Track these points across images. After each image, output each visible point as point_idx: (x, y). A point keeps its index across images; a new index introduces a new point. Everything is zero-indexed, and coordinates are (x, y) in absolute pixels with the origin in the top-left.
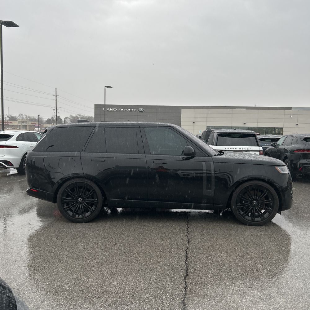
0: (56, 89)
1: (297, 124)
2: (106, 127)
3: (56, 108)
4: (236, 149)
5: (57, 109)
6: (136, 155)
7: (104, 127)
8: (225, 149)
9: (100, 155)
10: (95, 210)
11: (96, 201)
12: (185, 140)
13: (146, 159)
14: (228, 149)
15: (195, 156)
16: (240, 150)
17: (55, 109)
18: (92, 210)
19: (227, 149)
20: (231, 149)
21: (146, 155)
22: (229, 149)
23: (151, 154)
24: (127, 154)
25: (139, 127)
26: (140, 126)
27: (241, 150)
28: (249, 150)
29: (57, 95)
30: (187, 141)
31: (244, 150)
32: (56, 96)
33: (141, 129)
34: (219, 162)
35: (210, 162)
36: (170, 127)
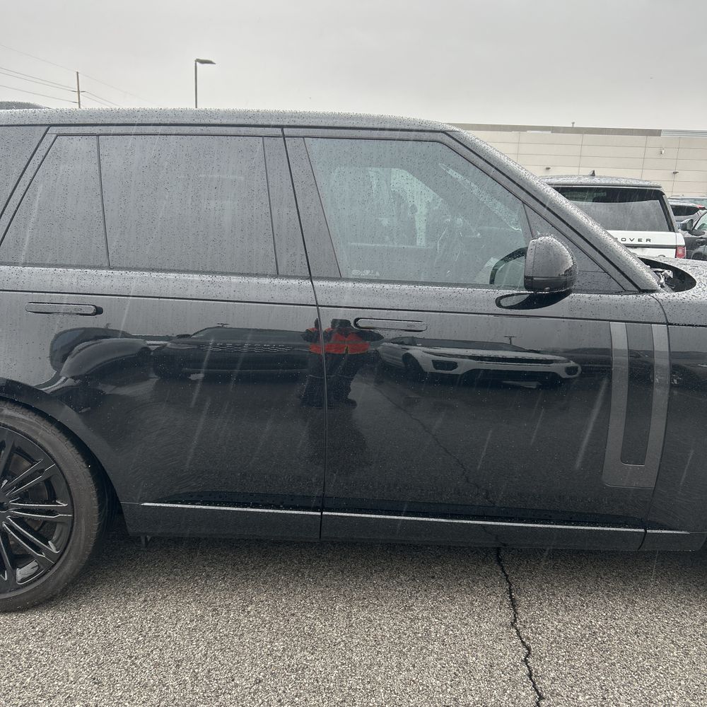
0: (78, 73)
1: (675, 173)
2: (104, 130)
6: (266, 281)
7: (96, 130)
9: (70, 278)
10: (62, 554)
11: (63, 510)
12: (520, 205)
13: (317, 305)
18: (49, 553)
21: (315, 283)
23: (340, 279)
24: (219, 278)
25: (278, 131)
26: (282, 127)
28: (644, 242)
30: (530, 212)
31: (628, 242)
33: (289, 141)
34: (697, 326)
35: (649, 323)
36: (444, 132)
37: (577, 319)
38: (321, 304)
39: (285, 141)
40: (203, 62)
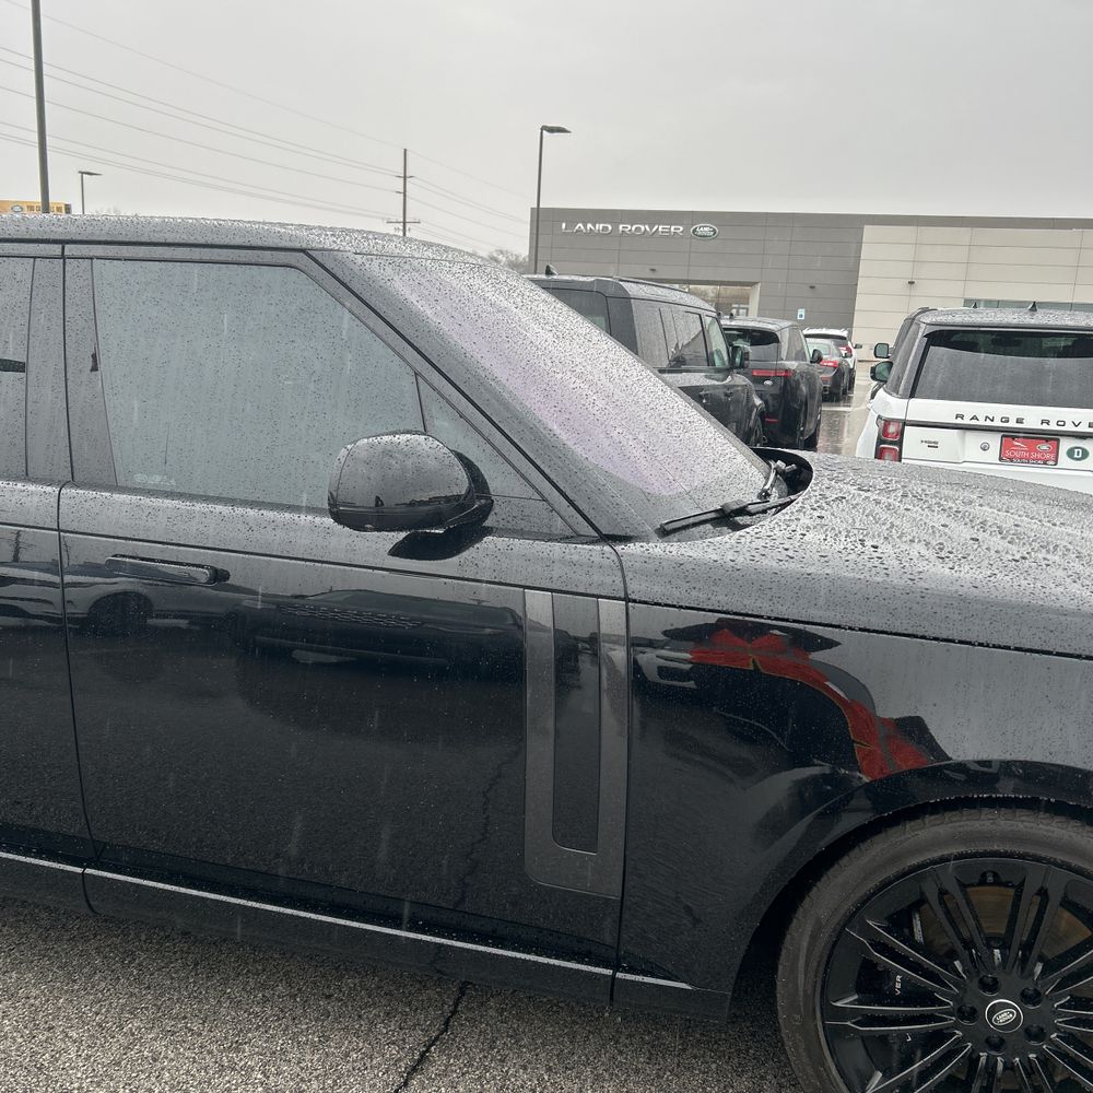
0: (405, 150)
3: (404, 223)
4: (1019, 421)
5: (408, 226)
8: (959, 421)
13: (59, 531)
14: (974, 422)
15: (489, 531)
16: (1045, 427)
17: (401, 228)
19: (966, 421)
20: (989, 423)
22: (981, 422)
23: (116, 488)
26: (63, 242)
27: (1053, 427)
29: (408, 175)
30: (426, 390)
31: (1069, 428)
32: (405, 178)
33: (71, 264)
34: (681, 607)
35: (593, 596)
36: (303, 251)
37: (468, 580)
38: (64, 528)
39: (64, 263)
40: (552, 130)
